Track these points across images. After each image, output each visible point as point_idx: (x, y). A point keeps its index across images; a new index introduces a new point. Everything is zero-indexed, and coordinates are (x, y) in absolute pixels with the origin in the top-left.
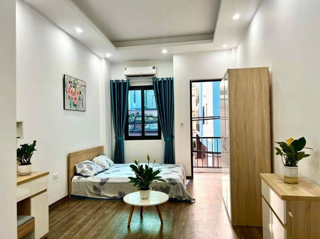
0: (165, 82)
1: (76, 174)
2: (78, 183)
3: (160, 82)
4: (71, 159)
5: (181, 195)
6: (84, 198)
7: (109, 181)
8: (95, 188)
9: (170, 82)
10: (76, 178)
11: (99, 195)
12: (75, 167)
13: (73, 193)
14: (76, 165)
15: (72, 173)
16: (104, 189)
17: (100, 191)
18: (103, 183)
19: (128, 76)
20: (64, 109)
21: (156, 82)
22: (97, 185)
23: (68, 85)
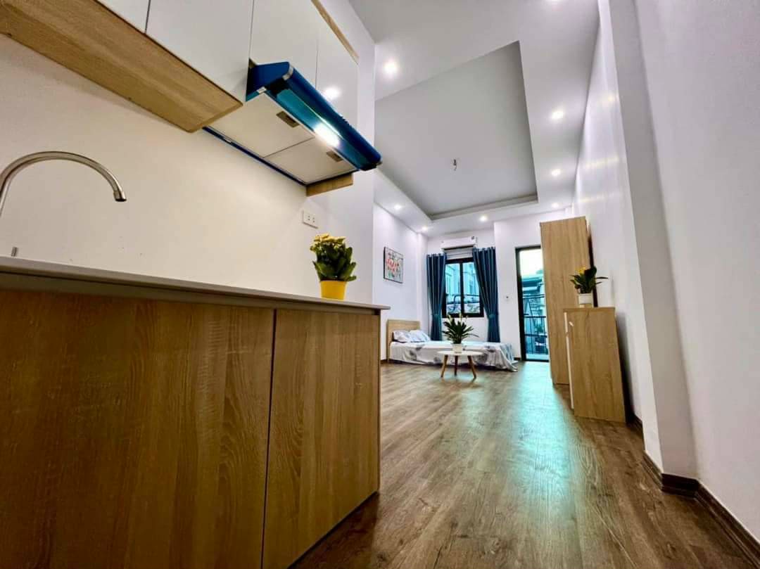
0: (486, 252)
1: (394, 340)
2: (396, 348)
3: (480, 253)
4: (390, 325)
5: (501, 363)
6: (401, 363)
7: (424, 347)
8: (412, 354)
9: (491, 253)
10: (394, 343)
11: (415, 360)
12: (393, 334)
13: (391, 357)
14: (394, 332)
15: (390, 339)
16: (419, 355)
17: (416, 356)
18: (418, 349)
19: (445, 249)
20: (384, 278)
21: (475, 253)
22: (414, 351)
23: (387, 257)
